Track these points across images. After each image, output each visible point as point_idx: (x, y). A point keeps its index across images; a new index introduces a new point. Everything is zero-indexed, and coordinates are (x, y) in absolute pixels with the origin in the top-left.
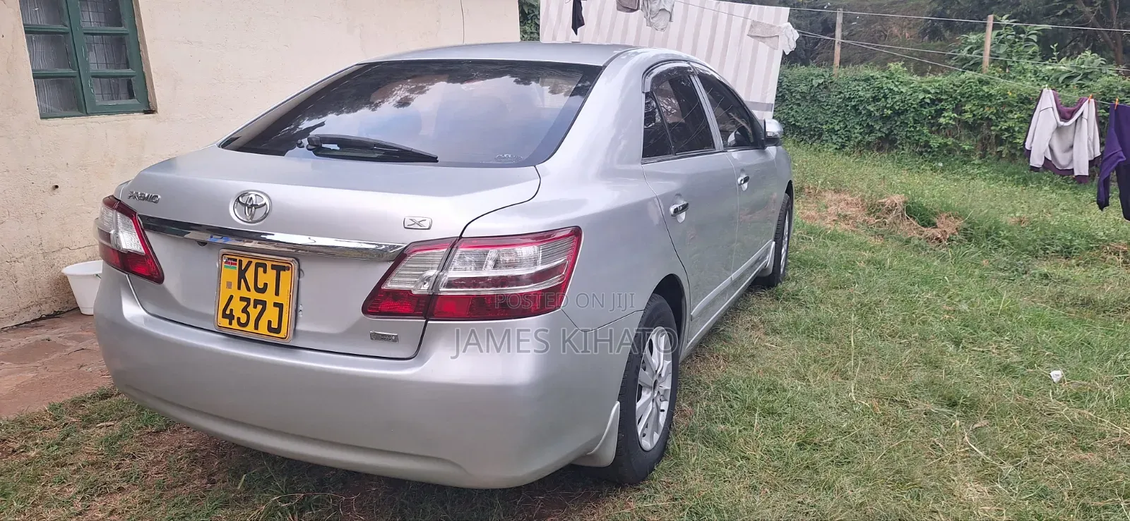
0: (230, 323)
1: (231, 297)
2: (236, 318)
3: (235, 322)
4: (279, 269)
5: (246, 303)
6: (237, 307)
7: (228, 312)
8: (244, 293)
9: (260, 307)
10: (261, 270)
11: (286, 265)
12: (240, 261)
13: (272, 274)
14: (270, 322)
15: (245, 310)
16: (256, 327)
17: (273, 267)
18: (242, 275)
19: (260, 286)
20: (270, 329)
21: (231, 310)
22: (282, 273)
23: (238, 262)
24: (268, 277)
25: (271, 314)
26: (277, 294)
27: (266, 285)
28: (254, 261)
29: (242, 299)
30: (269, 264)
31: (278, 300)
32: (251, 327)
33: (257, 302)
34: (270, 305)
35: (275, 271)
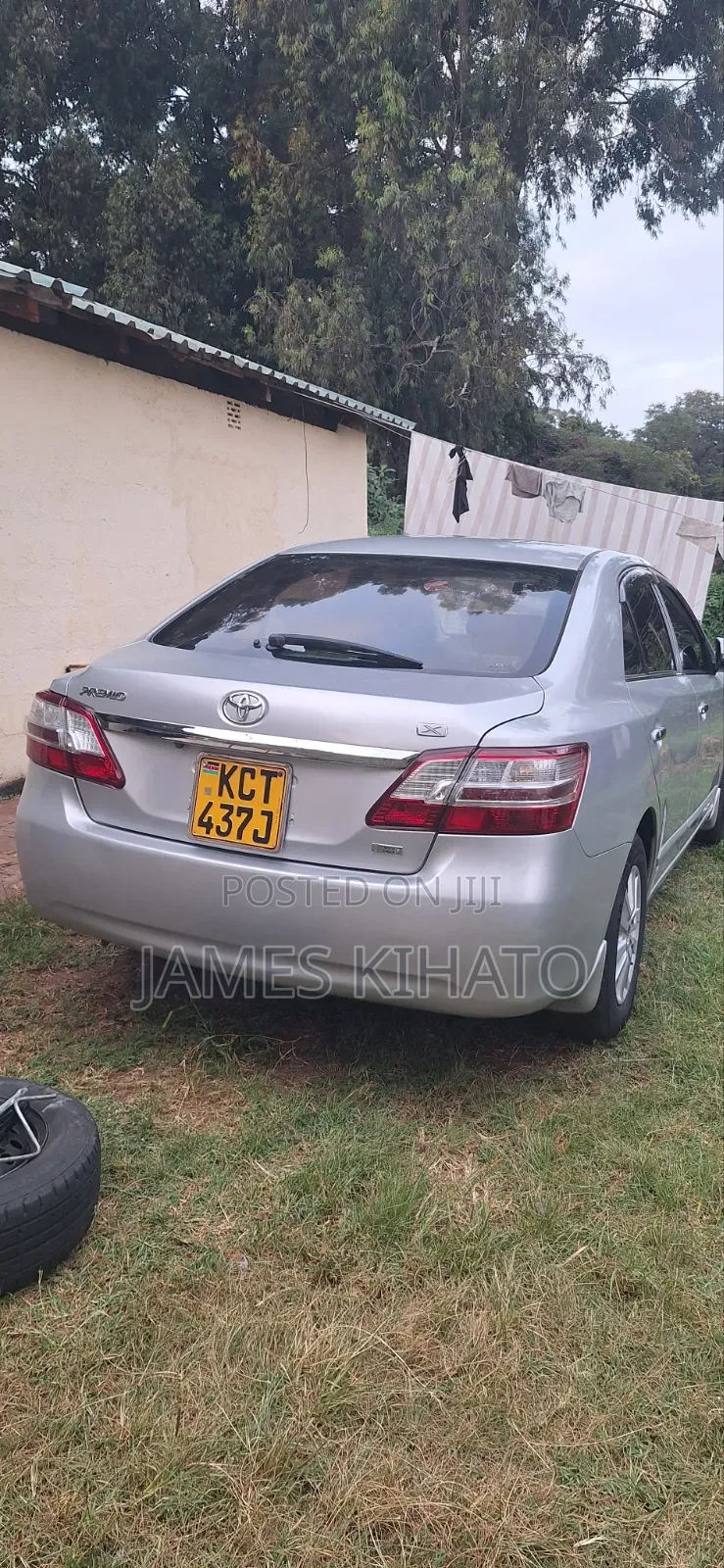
0: (208, 832)
1: (210, 804)
2: (215, 827)
3: (213, 831)
4: (269, 775)
5: (227, 811)
6: (216, 815)
7: (205, 820)
8: (226, 799)
9: (244, 815)
10: (248, 776)
11: (278, 771)
12: (224, 766)
13: (261, 780)
14: (256, 832)
15: (226, 819)
16: (240, 836)
17: (263, 773)
18: (224, 780)
19: (246, 792)
20: (256, 838)
21: (210, 818)
22: (273, 779)
23: (220, 767)
24: (257, 784)
25: (258, 823)
26: (266, 801)
27: (253, 792)
28: (240, 767)
29: (223, 806)
30: (258, 770)
31: (267, 808)
32: (233, 836)
33: (241, 810)
34: (256, 814)
35: (265, 778)
